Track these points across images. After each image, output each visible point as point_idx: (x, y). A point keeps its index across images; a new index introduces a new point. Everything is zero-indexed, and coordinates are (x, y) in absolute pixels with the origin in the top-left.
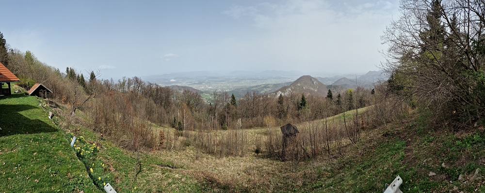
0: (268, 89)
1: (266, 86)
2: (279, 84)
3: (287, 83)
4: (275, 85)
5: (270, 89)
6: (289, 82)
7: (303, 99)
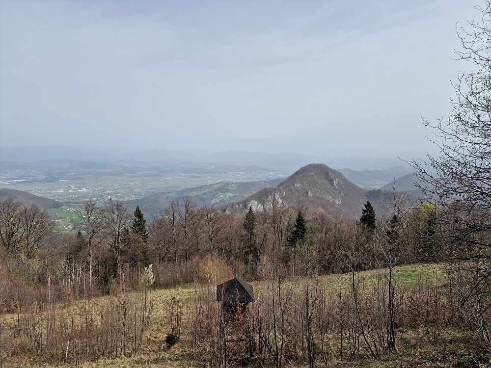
0: (228, 194)
1: (223, 188)
2: (253, 184)
3: (272, 182)
4: (243, 186)
5: (232, 195)
6: (277, 180)
7: (300, 222)
